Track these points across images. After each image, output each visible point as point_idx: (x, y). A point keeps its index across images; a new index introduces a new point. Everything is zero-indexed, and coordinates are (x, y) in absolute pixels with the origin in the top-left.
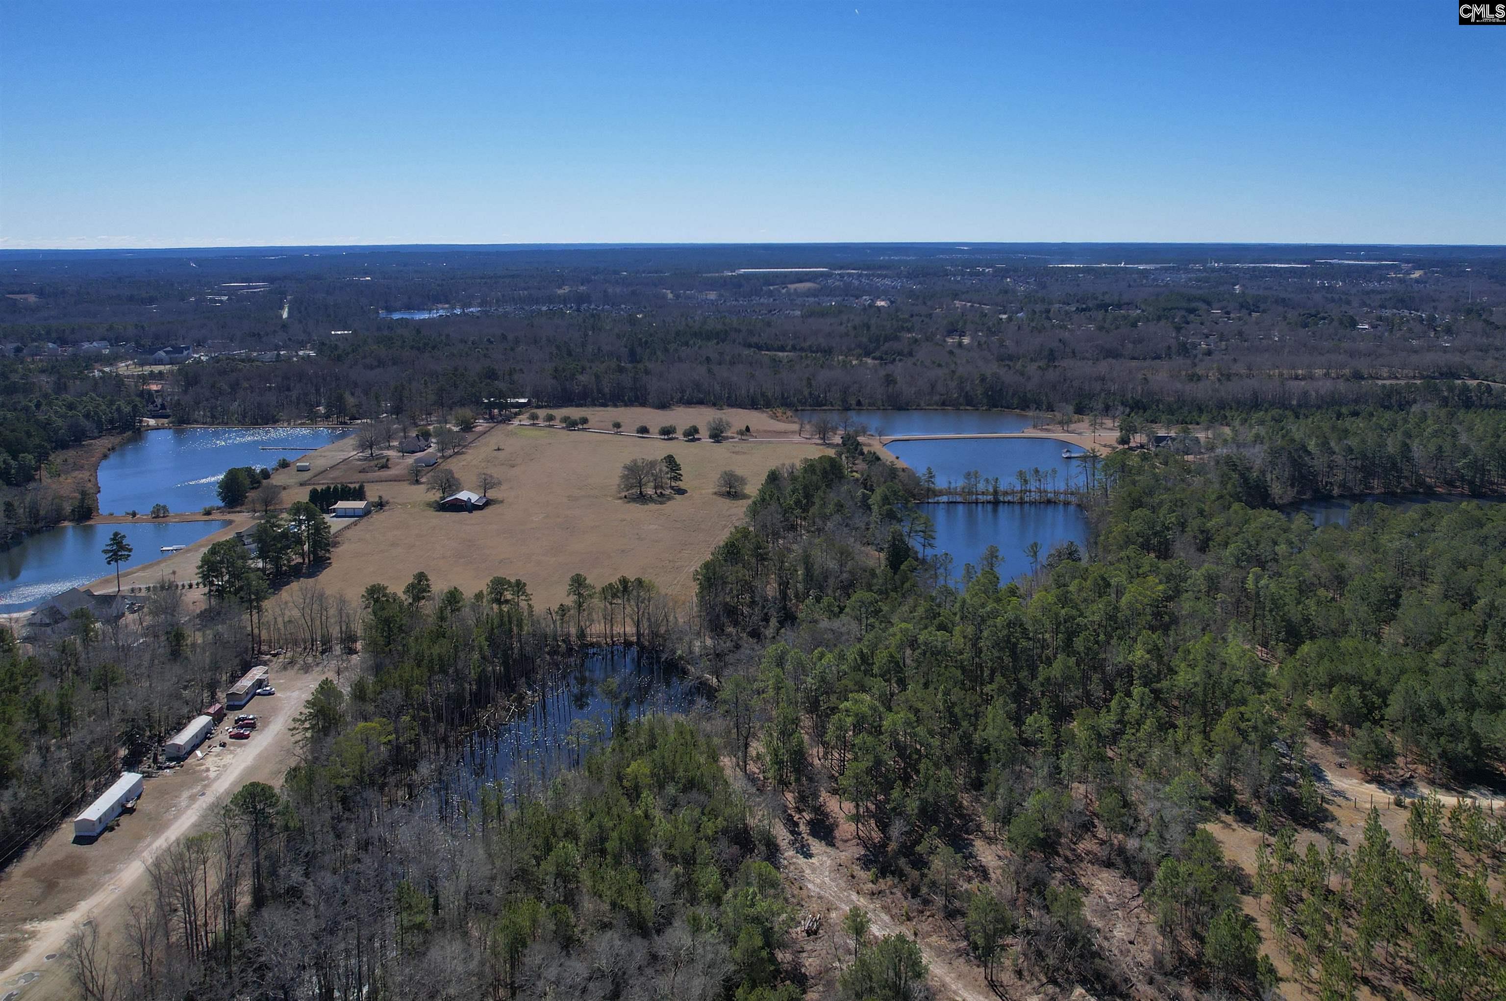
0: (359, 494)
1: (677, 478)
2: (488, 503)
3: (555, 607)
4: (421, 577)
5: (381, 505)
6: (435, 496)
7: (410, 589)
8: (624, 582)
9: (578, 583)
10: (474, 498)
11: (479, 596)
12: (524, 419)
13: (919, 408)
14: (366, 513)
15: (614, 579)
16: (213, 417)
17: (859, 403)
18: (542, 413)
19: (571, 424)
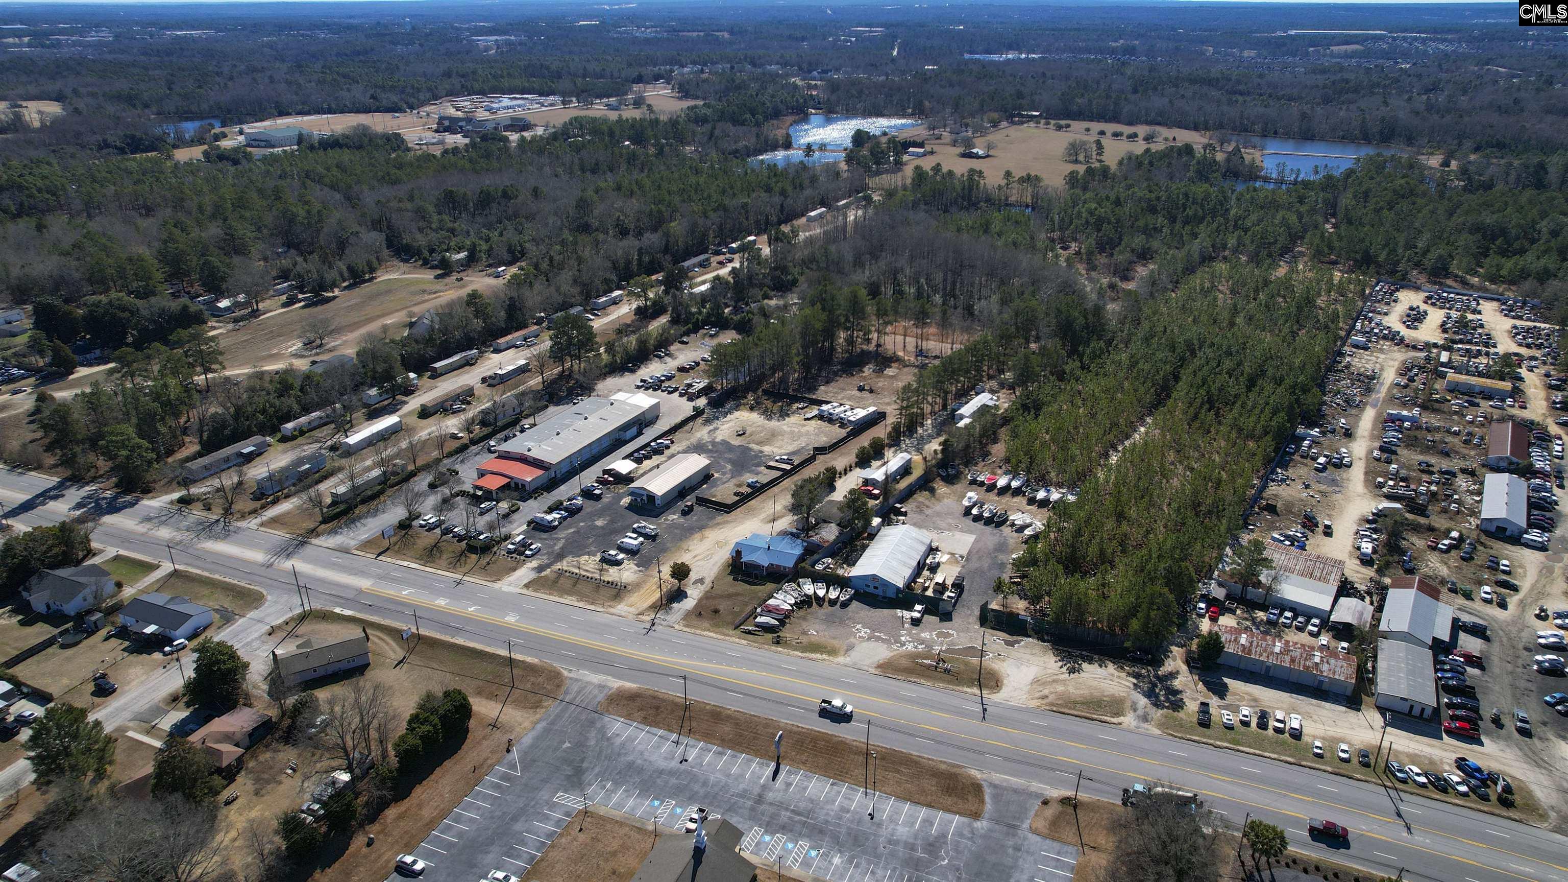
0: (921, 145)
1: (1100, 154)
2: (988, 156)
3: (996, 185)
4: (939, 165)
5: (932, 153)
6: (961, 150)
7: (933, 169)
8: (1029, 176)
9: (1008, 174)
10: (981, 152)
11: (963, 175)
12: (1032, 124)
13: (1322, 139)
14: (924, 155)
15: (1024, 174)
16: (847, 110)
17: (1276, 133)
18: (1043, 121)
19: (1059, 128)
